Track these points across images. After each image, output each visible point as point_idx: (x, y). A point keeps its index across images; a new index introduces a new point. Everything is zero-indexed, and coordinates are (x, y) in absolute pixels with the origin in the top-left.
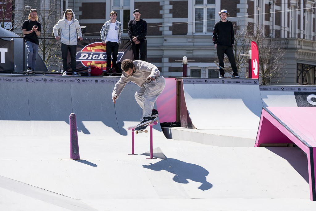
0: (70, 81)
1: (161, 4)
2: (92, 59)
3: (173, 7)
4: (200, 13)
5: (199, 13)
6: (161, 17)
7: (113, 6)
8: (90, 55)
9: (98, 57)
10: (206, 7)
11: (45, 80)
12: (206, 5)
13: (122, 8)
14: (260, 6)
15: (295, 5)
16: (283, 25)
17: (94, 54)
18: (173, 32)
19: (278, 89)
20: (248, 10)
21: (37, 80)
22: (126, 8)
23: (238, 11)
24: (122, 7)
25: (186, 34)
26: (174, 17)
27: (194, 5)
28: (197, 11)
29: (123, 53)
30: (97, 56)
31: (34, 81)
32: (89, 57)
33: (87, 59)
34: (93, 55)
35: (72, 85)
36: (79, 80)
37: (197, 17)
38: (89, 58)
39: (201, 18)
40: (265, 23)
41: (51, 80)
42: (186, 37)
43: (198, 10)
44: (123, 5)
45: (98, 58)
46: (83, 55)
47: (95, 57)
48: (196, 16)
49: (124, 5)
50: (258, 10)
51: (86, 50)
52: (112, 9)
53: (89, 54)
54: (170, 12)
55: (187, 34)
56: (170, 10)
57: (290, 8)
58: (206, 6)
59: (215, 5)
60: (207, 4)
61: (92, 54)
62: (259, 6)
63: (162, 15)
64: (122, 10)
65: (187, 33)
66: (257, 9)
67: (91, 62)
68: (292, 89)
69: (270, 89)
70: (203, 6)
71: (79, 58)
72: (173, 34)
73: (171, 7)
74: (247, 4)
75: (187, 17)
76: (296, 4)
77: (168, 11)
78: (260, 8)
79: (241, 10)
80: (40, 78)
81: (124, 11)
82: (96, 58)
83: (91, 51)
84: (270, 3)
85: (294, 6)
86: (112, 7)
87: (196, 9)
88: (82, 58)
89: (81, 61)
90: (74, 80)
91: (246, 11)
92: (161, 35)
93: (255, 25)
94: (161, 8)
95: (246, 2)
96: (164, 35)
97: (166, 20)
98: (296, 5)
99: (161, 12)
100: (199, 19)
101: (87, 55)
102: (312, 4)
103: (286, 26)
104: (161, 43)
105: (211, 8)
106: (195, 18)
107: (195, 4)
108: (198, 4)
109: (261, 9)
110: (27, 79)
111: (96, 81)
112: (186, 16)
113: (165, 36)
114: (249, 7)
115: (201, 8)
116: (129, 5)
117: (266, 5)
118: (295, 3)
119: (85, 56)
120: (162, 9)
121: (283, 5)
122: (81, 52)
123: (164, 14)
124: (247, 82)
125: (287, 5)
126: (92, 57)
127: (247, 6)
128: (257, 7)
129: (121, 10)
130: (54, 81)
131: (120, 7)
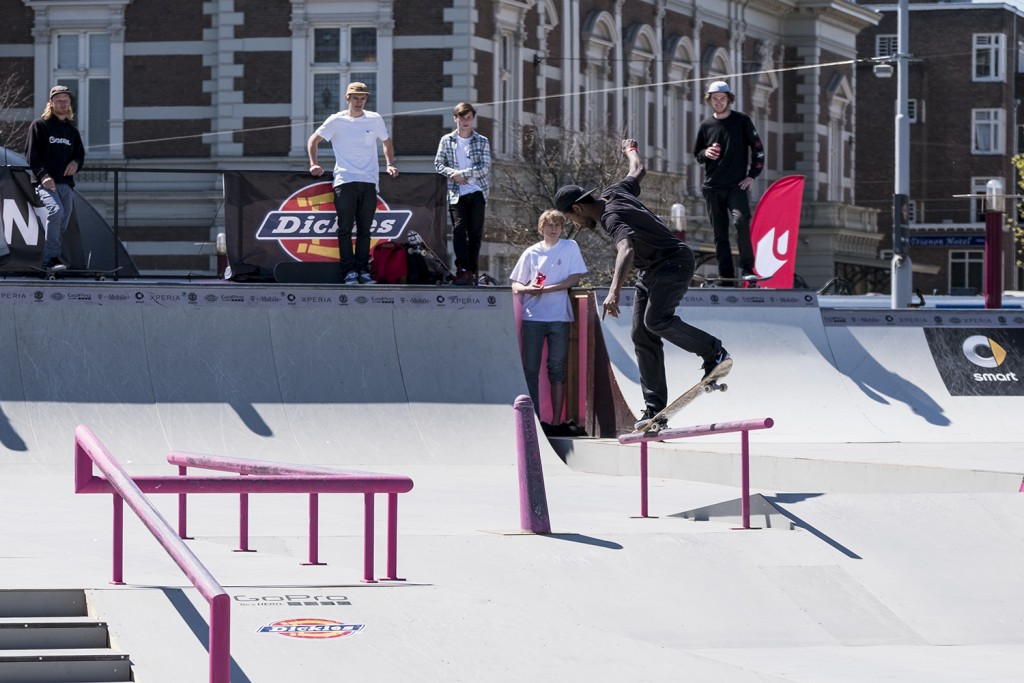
0: (265, 299)
1: (206, 62)
2: (312, 233)
3: (245, 69)
4: (330, 87)
5: (326, 90)
6: (205, 100)
7: (56, 67)
8: (307, 222)
9: (330, 226)
10: (347, 70)
11: (193, 298)
12: (348, 64)
13: (84, 73)
14: (508, 68)
15: (599, 63)
16: (567, 126)
17: (318, 217)
18: (245, 148)
19: (876, 321)
20: (477, 78)
21: (169, 297)
22: (97, 75)
23: (448, 81)
24: (86, 70)
25: (286, 154)
26: (247, 100)
27: (311, 65)
28: (320, 82)
29: (408, 214)
30: (327, 222)
31: (159, 300)
32: (302, 226)
33: (296, 234)
34: (315, 221)
35: (273, 311)
36: (291, 298)
37: (320, 99)
38: (302, 231)
39: (333, 105)
40: (524, 118)
41: (211, 298)
42: (287, 163)
43: (322, 79)
44: (87, 66)
45: (330, 231)
46: (284, 221)
47: (322, 227)
48: (315, 97)
49: (91, 66)
50: (504, 78)
51: (293, 205)
52: (55, 76)
53: (303, 218)
54: (237, 87)
55: (290, 154)
56: (237, 80)
57: (587, 71)
58: (346, 68)
59: (377, 64)
60: (349, 60)
61: (313, 217)
62: (505, 67)
63: (208, 96)
64: (84, 81)
65: (289, 150)
66: (501, 76)
67: (309, 242)
68: (917, 320)
69: (854, 320)
70: (339, 68)
71: (274, 231)
72: (246, 154)
73: (239, 70)
74: (475, 61)
75: (289, 100)
76: (603, 60)
77: (229, 84)
78: (510, 72)
79: (456, 81)
80: (176, 291)
81: (92, 82)
82: (325, 230)
83: (309, 208)
84: (536, 57)
85: (597, 67)
86: (54, 70)
87: (317, 77)
88: (281, 229)
89: (279, 239)
90: (278, 296)
91: (472, 82)
92: (208, 156)
93: (496, 124)
94: (206, 73)
95: (472, 57)
96: (218, 156)
97: (223, 110)
98: (603, 63)
99: (207, 86)
100: (327, 107)
101: (297, 222)
102: (646, 60)
103: (577, 127)
104: (209, 182)
105: (364, 74)
106: (315, 104)
107: (312, 61)
108: (323, 61)
109: (512, 76)
110: (139, 296)
111: (343, 299)
112: (286, 98)
113: (220, 159)
114: (479, 70)
115: (332, 75)
116: (107, 64)
117: (526, 63)
118: (599, 57)
119: (290, 224)
120: (209, 78)
121: (567, 63)
122: (280, 211)
123: (216, 93)
124: (783, 300)
125: (577, 64)
126: (312, 227)
127: (474, 68)
128: (500, 69)
129: (81, 79)
130: (220, 300)
131: (78, 70)
